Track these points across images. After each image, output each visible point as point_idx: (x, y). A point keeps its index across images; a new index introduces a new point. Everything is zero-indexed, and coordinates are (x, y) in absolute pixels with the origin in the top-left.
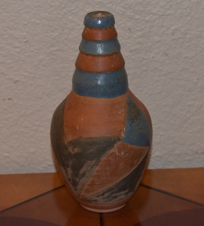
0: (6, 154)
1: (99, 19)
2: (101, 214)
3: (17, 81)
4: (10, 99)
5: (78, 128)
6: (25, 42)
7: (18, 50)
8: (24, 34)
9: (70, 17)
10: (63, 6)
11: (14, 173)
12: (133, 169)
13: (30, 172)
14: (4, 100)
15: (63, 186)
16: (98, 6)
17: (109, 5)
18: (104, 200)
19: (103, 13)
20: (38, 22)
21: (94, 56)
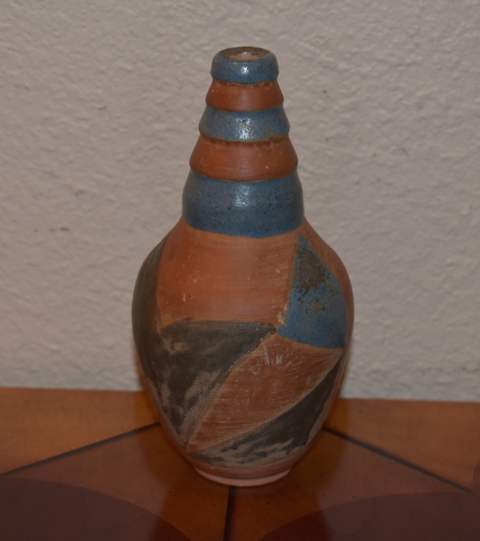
0: (55, 347)
1: (242, 63)
2: (232, 488)
3: (81, 192)
4: (64, 229)
5: (184, 300)
6: (100, 109)
7: (85, 126)
8: (100, 91)
9: (199, 60)
10: (183, 35)
11: (68, 386)
12: (304, 395)
13: (102, 387)
14: (52, 230)
15: (157, 425)
16: (257, 38)
17: (282, 37)
18: (239, 459)
19: (255, 51)
20: (130, 67)
21: (228, 143)
